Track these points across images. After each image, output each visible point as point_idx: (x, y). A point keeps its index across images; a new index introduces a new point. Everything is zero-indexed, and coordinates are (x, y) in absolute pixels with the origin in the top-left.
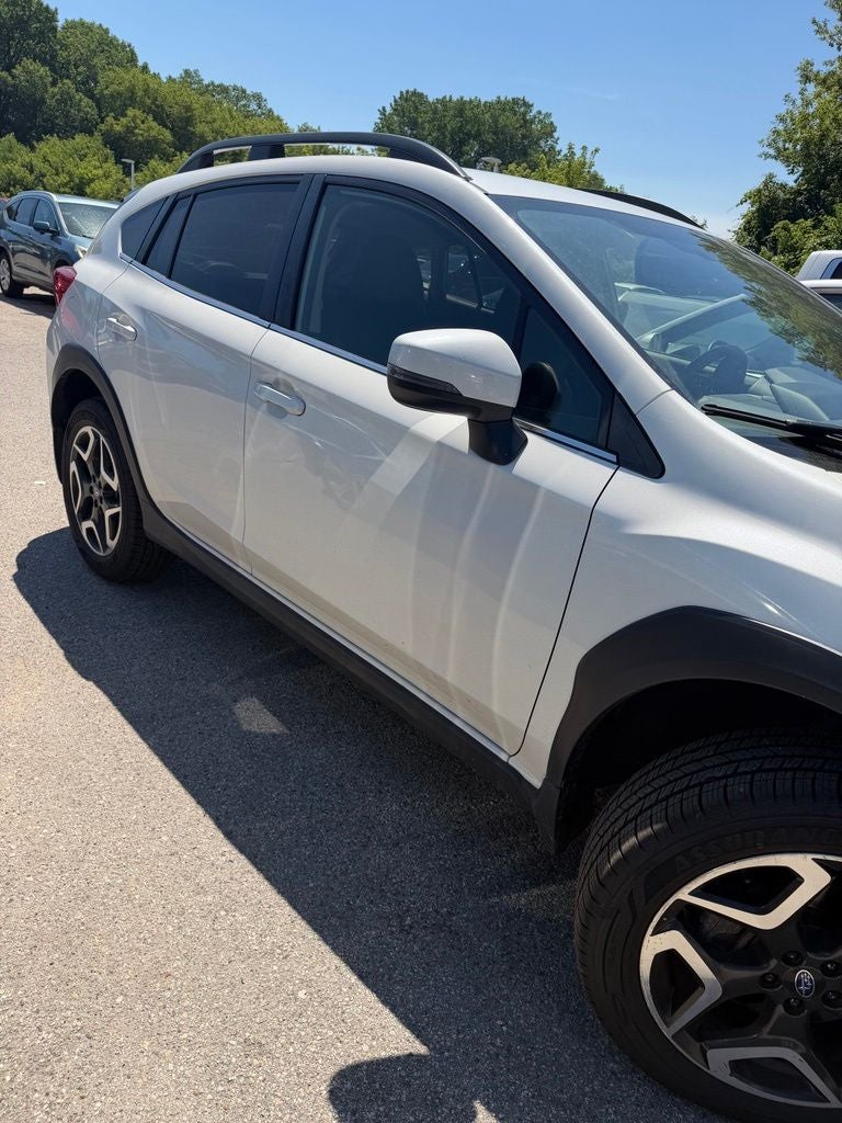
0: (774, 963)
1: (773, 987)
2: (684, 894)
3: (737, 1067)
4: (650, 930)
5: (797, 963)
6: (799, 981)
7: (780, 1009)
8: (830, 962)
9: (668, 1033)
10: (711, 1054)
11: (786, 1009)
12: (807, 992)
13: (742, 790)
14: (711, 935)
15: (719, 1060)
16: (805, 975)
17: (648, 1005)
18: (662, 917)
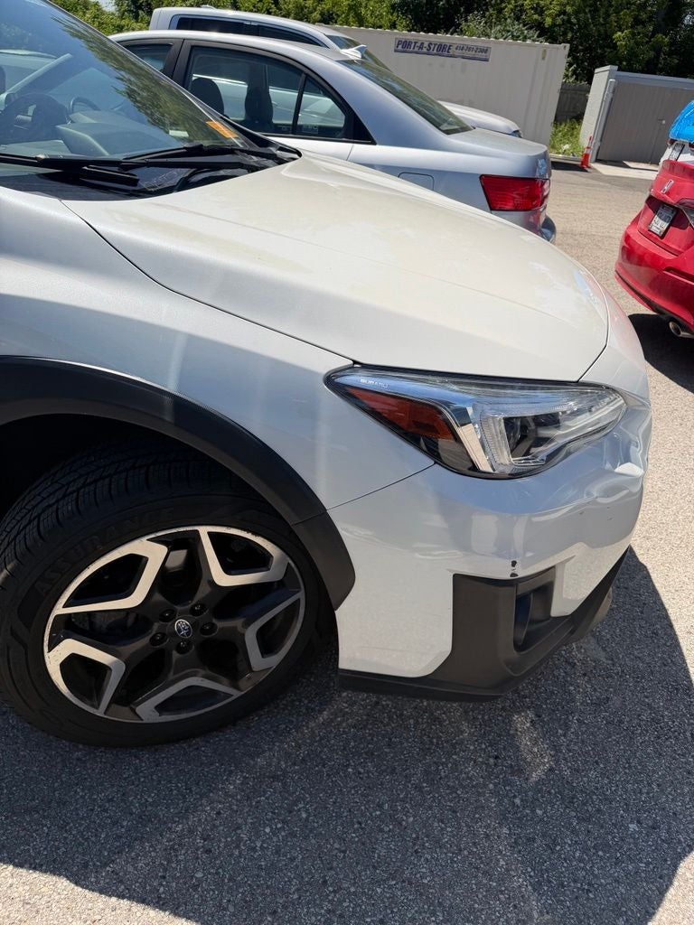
0: (156, 626)
1: (162, 643)
2: (59, 609)
3: (161, 708)
4: (46, 649)
5: (172, 618)
6: (179, 630)
7: (175, 655)
8: (196, 605)
9: (100, 713)
10: (139, 710)
11: (179, 652)
12: (188, 634)
13: (70, 508)
14: (104, 626)
15: (147, 711)
16: (181, 624)
17: (74, 702)
18: (50, 635)
